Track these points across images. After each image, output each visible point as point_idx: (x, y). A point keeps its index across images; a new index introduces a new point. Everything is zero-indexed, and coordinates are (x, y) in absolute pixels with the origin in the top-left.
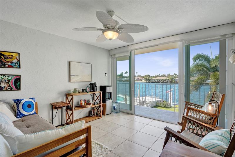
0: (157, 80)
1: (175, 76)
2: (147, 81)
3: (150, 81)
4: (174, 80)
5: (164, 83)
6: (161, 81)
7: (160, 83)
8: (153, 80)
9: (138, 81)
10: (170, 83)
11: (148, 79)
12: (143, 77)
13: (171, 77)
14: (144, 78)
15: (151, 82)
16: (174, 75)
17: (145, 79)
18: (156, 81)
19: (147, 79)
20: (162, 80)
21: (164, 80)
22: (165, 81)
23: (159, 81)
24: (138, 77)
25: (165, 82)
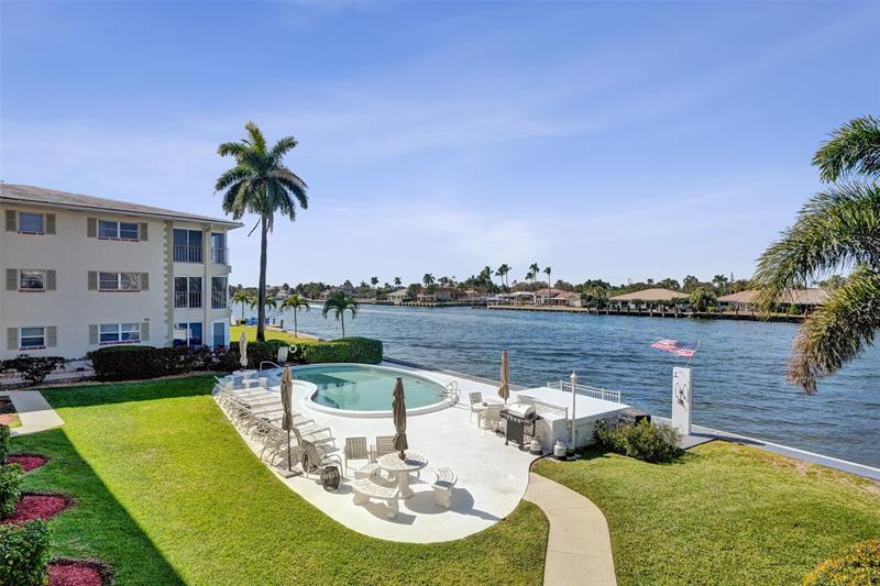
0: (638, 303)
1: (716, 285)
2: (593, 306)
3: (605, 306)
4: (715, 303)
5: (667, 316)
6: (654, 307)
7: (648, 315)
8: (620, 304)
9: (554, 308)
10: (695, 316)
11: (596, 295)
12: (579, 289)
13: (698, 293)
14: (578, 295)
15: (611, 313)
16: (714, 281)
17: (583, 297)
18: (633, 306)
19: (591, 297)
20: (660, 302)
21: (666, 303)
22: (671, 306)
23: (644, 307)
24: (556, 291)
25: (670, 312)
